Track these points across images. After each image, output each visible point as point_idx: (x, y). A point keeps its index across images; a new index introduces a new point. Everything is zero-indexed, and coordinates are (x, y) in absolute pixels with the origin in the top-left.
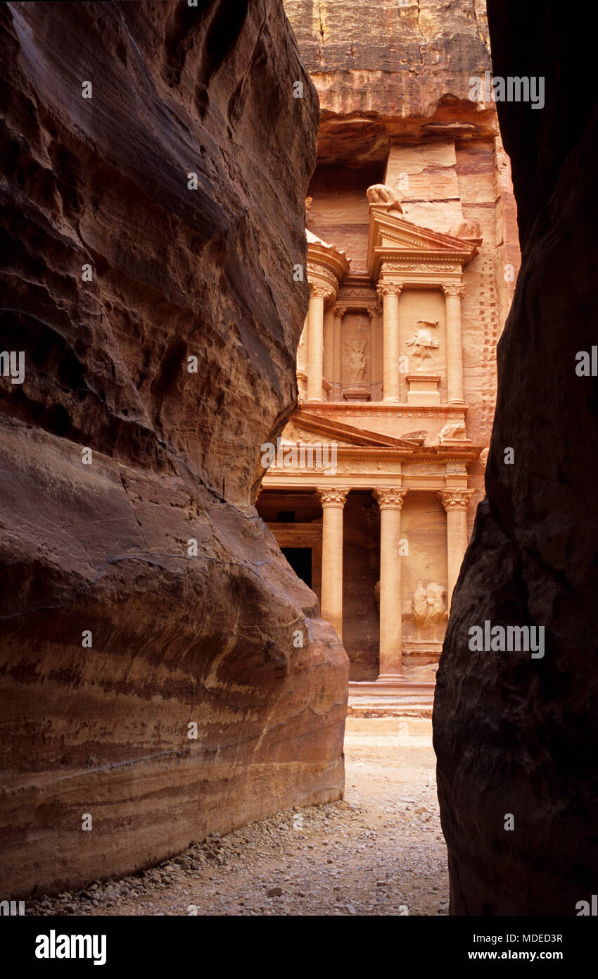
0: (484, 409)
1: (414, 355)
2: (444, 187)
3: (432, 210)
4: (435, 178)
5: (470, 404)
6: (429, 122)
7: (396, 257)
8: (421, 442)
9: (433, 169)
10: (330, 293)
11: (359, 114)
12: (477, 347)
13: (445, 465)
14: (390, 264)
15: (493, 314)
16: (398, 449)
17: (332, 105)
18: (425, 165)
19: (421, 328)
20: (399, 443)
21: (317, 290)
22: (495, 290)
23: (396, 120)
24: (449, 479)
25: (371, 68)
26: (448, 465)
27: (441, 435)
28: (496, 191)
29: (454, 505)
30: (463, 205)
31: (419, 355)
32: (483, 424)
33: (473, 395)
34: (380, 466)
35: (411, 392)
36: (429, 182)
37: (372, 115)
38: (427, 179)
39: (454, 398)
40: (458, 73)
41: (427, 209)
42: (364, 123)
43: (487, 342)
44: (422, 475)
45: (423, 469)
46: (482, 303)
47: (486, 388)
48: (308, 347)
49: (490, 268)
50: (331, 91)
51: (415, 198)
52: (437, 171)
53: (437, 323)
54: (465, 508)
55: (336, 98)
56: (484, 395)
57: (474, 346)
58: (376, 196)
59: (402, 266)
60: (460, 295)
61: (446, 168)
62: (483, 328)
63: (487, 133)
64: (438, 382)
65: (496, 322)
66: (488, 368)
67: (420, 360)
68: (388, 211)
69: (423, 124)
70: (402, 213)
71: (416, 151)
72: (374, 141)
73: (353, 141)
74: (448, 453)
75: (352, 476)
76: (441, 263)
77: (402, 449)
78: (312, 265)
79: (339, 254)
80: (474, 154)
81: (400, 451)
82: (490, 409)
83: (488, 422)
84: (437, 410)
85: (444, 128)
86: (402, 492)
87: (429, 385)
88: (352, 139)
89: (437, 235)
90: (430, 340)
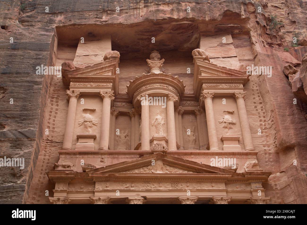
0: (266, 154)
1: (223, 127)
2: (228, 52)
3: (224, 61)
4: (223, 48)
5: (258, 151)
7: (209, 81)
8: (236, 170)
9: (221, 45)
11: (186, 19)
12: (256, 123)
13: (250, 184)
14: (207, 84)
15: (262, 107)
16: (223, 174)
18: (218, 43)
19: (226, 114)
20: (223, 170)
21: (171, 97)
22: (260, 96)
24: (254, 192)
26: (251, 184)
27: (245, 167)
28: (253, 54)
30: (239, 59)
31: (226, 127)
32: (266, 162)
33: (258, 147)
34: (213, 185)
35: (224, 146)
36: (221, 50)
37: (192, 20)
38: (219, 49)
39: (249, 147)
41: (222, 61)
42: (188, 23)
43: (261, 121)
44: (237, 190)
45: (238, 187)
46: (255, 103)
47: (264, 143)
48: (167, 125)
49: (257, 87)
51: (216, 57)
52: (224, 46)
53: (234, 112)
55: (175, 13)
56: (264, 147)
57: (254, 123)
58: (197, 54)
59: (213, 85)
60: (243, 98)
62: (257, 114)
63: (246, 30)
64: (237, 140)
65: (264, 111)
66: (264, 133)
67: (227, 130)
68: (203, 60)
70: (210, 62)
71: (213, 38)
72: (192, 36)
73: (183, 35)
74: (252, 176)
75: (198, 191)
76: (232, 83)
77: (225, 175)
78: (167, 86)
79: (180, 81)
80: (240, 40)
81: (224, 176)
82: (270, 154)
83: (269, 161)
84: (241, 154)
85: (226, 26)
86: (228, 199)
87: (234, 142)
88: (182, 34)
89: (229, 70)
90: (231, 120)
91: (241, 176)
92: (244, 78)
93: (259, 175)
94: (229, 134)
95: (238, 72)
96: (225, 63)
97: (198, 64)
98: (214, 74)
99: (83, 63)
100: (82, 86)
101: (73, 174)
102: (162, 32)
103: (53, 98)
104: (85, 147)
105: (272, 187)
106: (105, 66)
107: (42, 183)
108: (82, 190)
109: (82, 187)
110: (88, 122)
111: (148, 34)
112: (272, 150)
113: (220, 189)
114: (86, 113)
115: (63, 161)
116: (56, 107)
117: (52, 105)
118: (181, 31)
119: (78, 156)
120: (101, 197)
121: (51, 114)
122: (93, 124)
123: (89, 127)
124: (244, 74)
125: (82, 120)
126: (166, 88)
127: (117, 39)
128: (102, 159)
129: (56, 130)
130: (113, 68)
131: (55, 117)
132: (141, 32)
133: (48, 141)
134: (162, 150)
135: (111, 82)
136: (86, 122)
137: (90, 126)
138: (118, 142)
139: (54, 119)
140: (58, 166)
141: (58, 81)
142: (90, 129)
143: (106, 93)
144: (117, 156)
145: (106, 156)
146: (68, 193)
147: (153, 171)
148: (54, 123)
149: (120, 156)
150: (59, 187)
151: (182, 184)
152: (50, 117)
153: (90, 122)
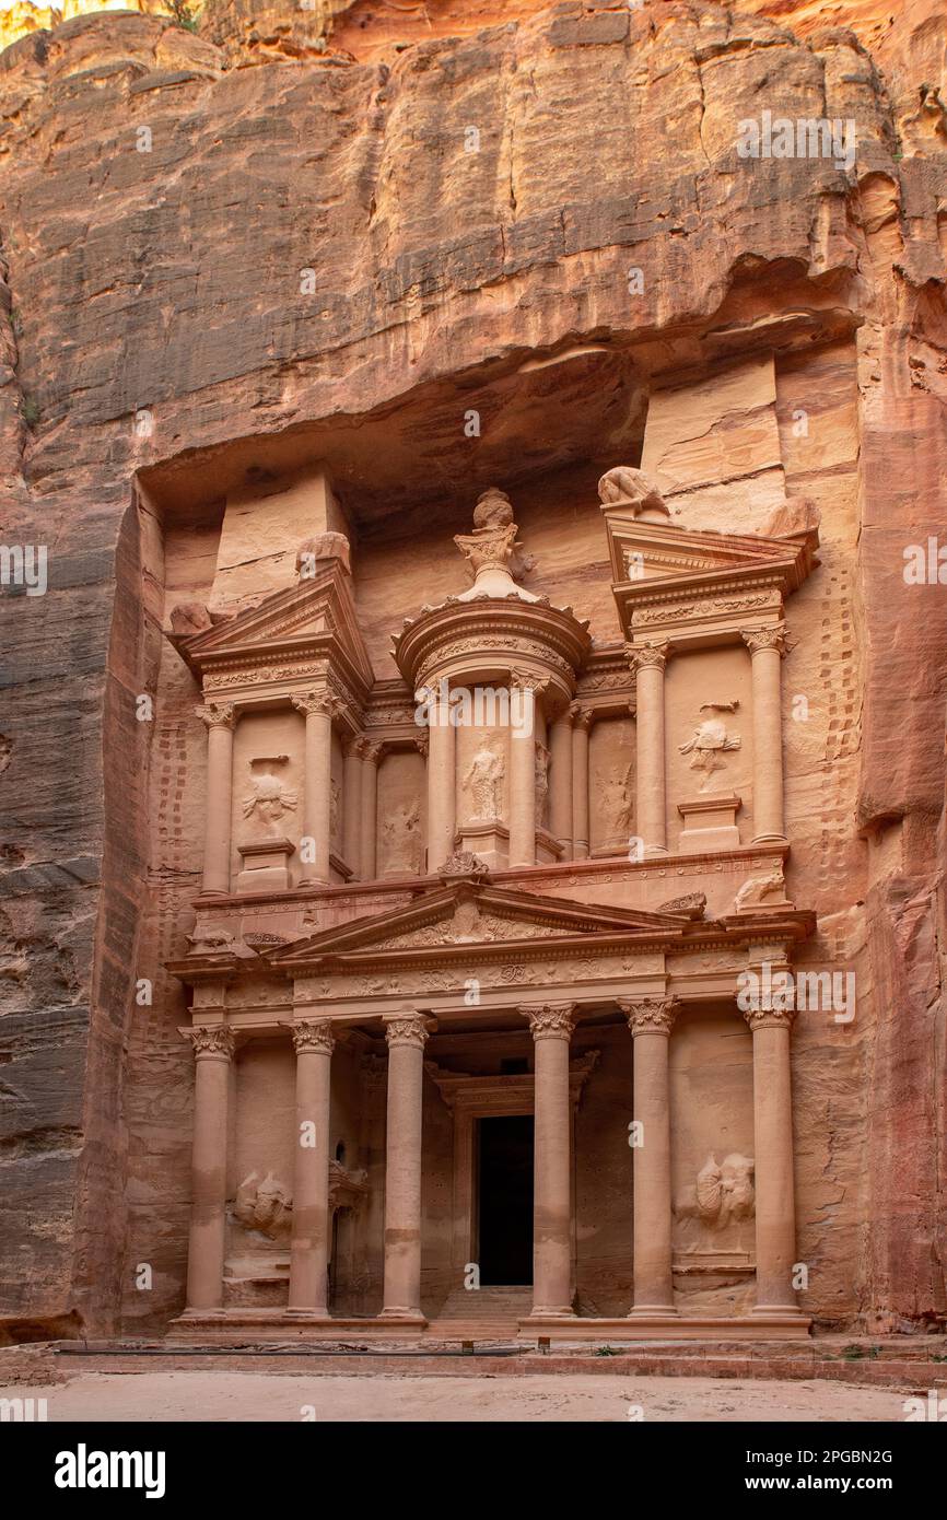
0: (824, 846)
2: (750, 450)
3: (726, 498)
4: (734, 436)
5: (798, 841)
6: (713, 326)
7: (654, 595)
8: (697, 916)
9: (728, 422)
10: (545, 683)
11: (576, 341)
14: (645, 612)
15: (847, 671)
16: (652, 931)
17: (526, 333)
18: (716, 416)
19: (708, 718)
20: (656, 918)
21: (521, 682)
22: (851, 627)
23: (648, 335)
25: (595, 245)
26: (750, 949)
27: (737, 900)
28: (856, 435)
29: (761, 1018)
30: (788, 479)
31: (703, 767)
32: (822, 873)
33: (803, 823)
34: (628, 963)
35: (686, 832)
36: (723, 447)
37: (602, 336)
38: (718, 440)
39: (763, 828)
40: (767, 209)
41: (717, 498)
42: (588, 356)
43: (833, 725)
44: (705, 971)
45: (706, 961)
46: (825, 656)
47: (828, 808)
49: (844, 588)
50: (522, 307)
51: (696, 483)
52: (738, 422)
53: (737, 704)
54: (785, 1021)
55: (531, 319)
56: (825, 821)
57: (810, 736)
58: (613, 489)
59: (667, 612)
60: (776, 645)
61: (755, 413)
62: (827, 701)
63: (842, 325)
64: (738, 809)
65: (852, 684)
66: (835, 772)
67: (704, 775)
68: (637, 513)
69: (702, 332)
70: (668, 514)
71: (698, 394)
72: (626, 395)
73: (584, 404)
74: (747, 927)
75: (579, 984)
76: (741, 590)
77: (663, 930)
78: (510, 638)
79: (558, 612)
80: (818, 375)
81: (657, 934)
82: (839, 843)
83: (833, 868)
84: (729, 857)
85: (747, 332)
86: (665, 1003)
87: (718, 816)
88: (583, 400)
89: (727, 539)
90: (721, 736)
91: (715, 929)
92: (782, 564)
93: (771, 921)
94: (709, 788)
95: (762, 544)
96: (728, 504)
97: (615, 534)
98: (680, 566)
99: (240, 595)
100: (238, 684)
101: (230, 964)
103: (166, 733)
104: (260, 881)
105: (827, 953)
106: (301, 598)
107: (167, 990)
108: (262, 1004)
109: (263, 994)
110: (266, 800)
111: (449, 430)
112: (850, 828)
113: (648, 973)
114: (261, 772)
115: (208, 928)
116: (180, 763)
117: (167, 756)
118: (573, 389)
119: (243, 910)
120: (307, 1021)
121: (165, 787)
122: (284, 807)
123: (273, 816)
124: (783, 548)
125: (250, 798)
126: (505, 648)
128: (309, 912)
129: (184, 835)
130: (326, 602)
131: (179, 795)
133: (167, 874)
134: (469, 873)
135: (326, 655)
136: (263, 801)
137: (275, 812)
138: (387, 845)
139: (175, 801)
140: (193, 944)
141: (175, 673)
142: (275, 824)
143: (312, 697)
144: (347, 901)
145: (320, 904)
146: (228, 1013)
147: (446, 937)
148: (176, 813)
149: (359, 901)
150: (203, 999)
151: (534, 967)
152: (165, 798)
153: (271, 801)
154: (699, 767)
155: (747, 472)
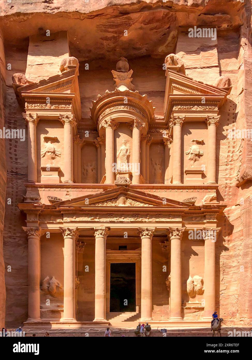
1: (189, 160)
2: (209, 59)
8: (194, 204)
9: (202, 48)
10: (144, 126)
14: (178, 106)
18: (199, 46)
19: (194, 144)
21: (137, 123)
22: (235, 122)
24: (207, 223)
27: (203, 201)
28: (239, 62)
33: (220, 180)
34: (171, 217)
35: (187, 179)
39: (211, 181)
41: (199, 73)
51: (193, 66)
52: (206, 49)
53: (203, 141)
57: (222, 154)
58: (171, 61)
59: (185, 107)
60: (216, 124)
61: (211, 47)
63: (236, 23)
64: (202, 173)
67: (192, 162)
68: (178, 71)
72: (169, 33)
73: (157, 32)
75: (157, 222)
76: (206, 104)
78: (134, 108)
79: (148, 102)
84: (201, 188)
86: (182, 230)
87: (197, 175)
89: (206, 86)
90: (198, 150)
91: (198, 209)
92: (221, 97)
93: (215, 208)
94: (194, 166)
95: (215, 89)
96: (202, 75)
98: (188, 92)
102: (130, 26)
103: (10, 123)
110: (50, 152)
111: (113, 30)
113: (177, 221)
118: (155, 25)
121: (10, 142)
122: (56, 155)
123: (52, 158)
124: (221, 92)
125: (44, 151)
126: (132, 111)
127: (75, 39)
129: (18, 161)
131: (16, 146)
132: (105, 27)
135: (71, 103)
137: (53, 156)
139: (14, 148)
142: (53, 161)
143: (67, 117)
148: (15, 153)
151: (143, 216)
153: (52, 152)
154: (191, 159)
155: (208, 66)
